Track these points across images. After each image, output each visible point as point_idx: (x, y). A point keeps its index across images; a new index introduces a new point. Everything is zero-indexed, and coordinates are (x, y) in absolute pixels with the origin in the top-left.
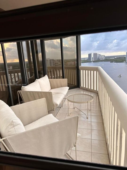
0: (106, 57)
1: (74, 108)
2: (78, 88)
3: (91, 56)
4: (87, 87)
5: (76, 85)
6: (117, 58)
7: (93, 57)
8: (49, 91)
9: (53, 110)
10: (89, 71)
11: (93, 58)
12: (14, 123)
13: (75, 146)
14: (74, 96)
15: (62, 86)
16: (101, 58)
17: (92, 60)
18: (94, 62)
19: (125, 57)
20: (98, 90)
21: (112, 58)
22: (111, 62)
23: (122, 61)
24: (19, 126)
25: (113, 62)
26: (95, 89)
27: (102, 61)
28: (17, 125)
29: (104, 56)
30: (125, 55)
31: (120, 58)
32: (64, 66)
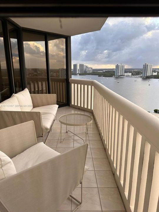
0: (94, 70)
1: (67, 132)
2: (67, 107)
3: (76, 67)
4: (79, 105)
5: (65, 102)
6: (106, 71)
7: (78, 68)
8: (32, 111)
9: (41, 137)
10: (82, 86)
11: (79, 71)
12: (3, 161)
13: (80, 184)
14: (67, 116)
15: (48, 104)
16: (88, 71)
17: (77, 73)
18: (80, 75)
19: (114, 71)
20: (92, 109)
21: (100, 72)
22: (99, 76)
23: (111, 76)
24: (9, 165)
25: (101, 76)
26: (89, 108)
27: (89, 74)
28: (7, 164)
29: (92, 69)
30: (114, 69)
31: (109, 71)
32: (50, 78)
